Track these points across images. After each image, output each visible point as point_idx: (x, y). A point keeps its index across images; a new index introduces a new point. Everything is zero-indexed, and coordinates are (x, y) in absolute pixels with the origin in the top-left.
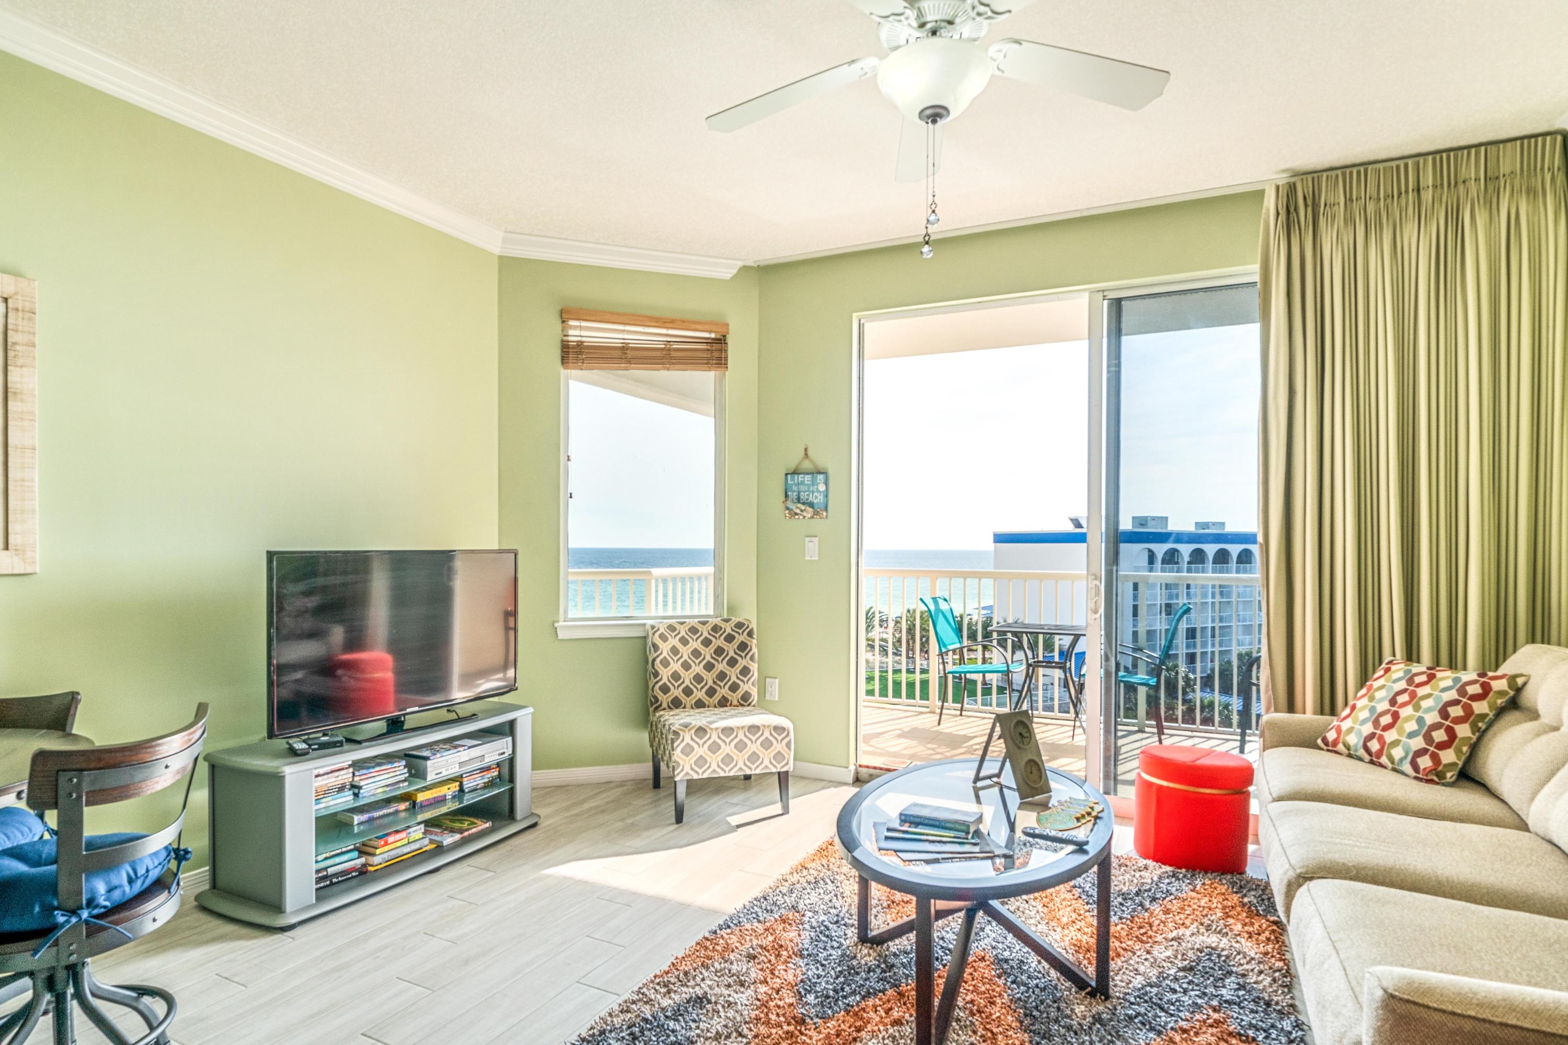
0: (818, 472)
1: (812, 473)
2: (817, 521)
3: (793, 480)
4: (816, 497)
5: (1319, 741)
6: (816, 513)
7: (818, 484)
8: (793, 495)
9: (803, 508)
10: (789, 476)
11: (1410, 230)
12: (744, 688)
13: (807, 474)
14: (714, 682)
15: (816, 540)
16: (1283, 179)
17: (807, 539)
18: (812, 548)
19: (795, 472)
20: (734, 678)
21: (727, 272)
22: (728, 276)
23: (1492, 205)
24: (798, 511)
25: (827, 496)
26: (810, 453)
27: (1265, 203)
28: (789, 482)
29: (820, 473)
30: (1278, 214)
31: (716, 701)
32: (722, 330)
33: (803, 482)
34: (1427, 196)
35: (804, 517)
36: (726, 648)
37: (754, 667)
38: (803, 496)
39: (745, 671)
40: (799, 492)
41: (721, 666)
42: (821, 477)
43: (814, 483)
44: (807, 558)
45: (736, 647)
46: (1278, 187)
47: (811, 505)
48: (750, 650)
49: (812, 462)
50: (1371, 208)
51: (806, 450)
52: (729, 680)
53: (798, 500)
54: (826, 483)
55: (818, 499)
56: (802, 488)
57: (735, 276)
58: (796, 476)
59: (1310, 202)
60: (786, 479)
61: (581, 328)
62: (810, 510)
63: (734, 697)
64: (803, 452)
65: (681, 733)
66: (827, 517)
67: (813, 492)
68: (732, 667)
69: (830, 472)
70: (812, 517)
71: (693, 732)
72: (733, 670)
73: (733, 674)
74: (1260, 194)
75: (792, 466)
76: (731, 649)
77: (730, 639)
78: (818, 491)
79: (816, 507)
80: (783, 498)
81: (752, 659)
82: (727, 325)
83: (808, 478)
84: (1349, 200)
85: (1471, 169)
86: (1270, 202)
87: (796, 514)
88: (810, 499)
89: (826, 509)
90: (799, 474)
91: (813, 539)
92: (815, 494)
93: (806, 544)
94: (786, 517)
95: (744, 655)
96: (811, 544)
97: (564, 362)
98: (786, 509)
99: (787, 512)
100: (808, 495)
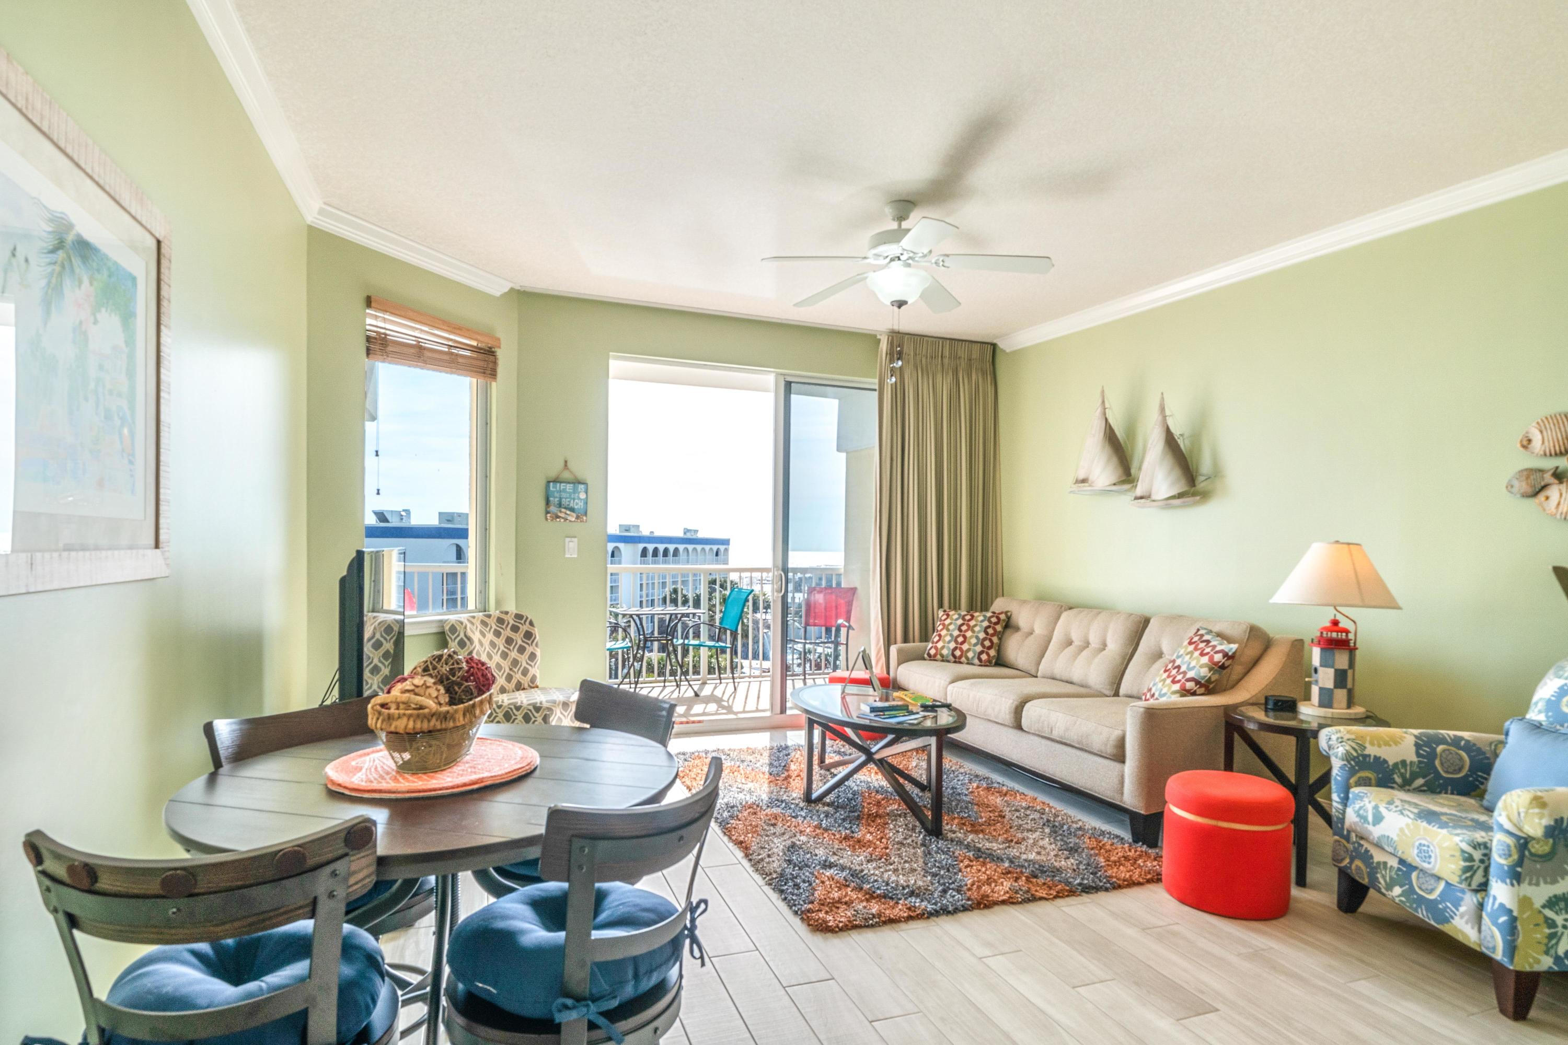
0: (577, 482)
1: (573, 483)
2: (578, 525)
3: (555, 487)
5: (926, 656)
6: (578, 517)
7: (579, 493)
8: (553, 501)
9: (567, 512)
10: (551, 484)
11: (939, 379)
12: (532, 671)
13: (569, 483)
14: (511, 669)
15: (575, 540)
16: (890, 334)
17: (567, 540)
18: (572, 548)
19: (556, 481)
20: (524, 664)
21: (498, 288)
22: (498, 294)
23: (969, 375)
24: (562, 515)
25: (586, 503)
26: (568, 464)
27: (884, 343)
28: (551, 489)
29: (580, 483)
30: (886, 349)
31: (514, 686)
32: (491, 343)
33: (564, 490)
35: (563, 520)
36: (514, 638)
37: (538, 653)
38: (565, 502)
39: (533, 656)
40: (561, 498)
41: (514, 654)
42: (581, 487)
43: (575, 491)
44: (566, 556)
45: (522, 635)
46: (888, 337)
47: (572, 510)
48: (535, 638)
49: (571, 472)
50: (924, 361)
51: (566, 462)
52: (521, 666)
53: (560, 505)
54: (586, 492)
55: (578, 505)
56: (564, 495)
57: (504, 296)
58: (558, 485)
59: (899, 348)
60: (548, 486)
62: (574, 515)
63: (525, 681)
64: (562, 464)
65: (553, 708)
66: (587, 520)
67: (574, 499)
68: (522, 654)
69: (588, 482)
70: (572, 519)
71: (561, 706)
72: (523, 656)
73: (523, 659)
74: (882, 336)
75: (553, 474)
76: (518, 638)
77: (515, 629)
78: (579, 499)
79: (577, 511)
80: (542, 503)
81: (537, 645)
82: (497, 338)
83: (569, 487)
85: (963, 353)
87: (559, 517)
88: (571, 505)
89: (586, 514)
90: (561, 482)
91: (573, 539)
92: (576, 501)
93: (567, 543)
94: (547, 519)
95: (530, 642)
96: (571, 543)
97: (369, 352)
98: (547, 512)
99: (549, 515)
100: (569, 502)
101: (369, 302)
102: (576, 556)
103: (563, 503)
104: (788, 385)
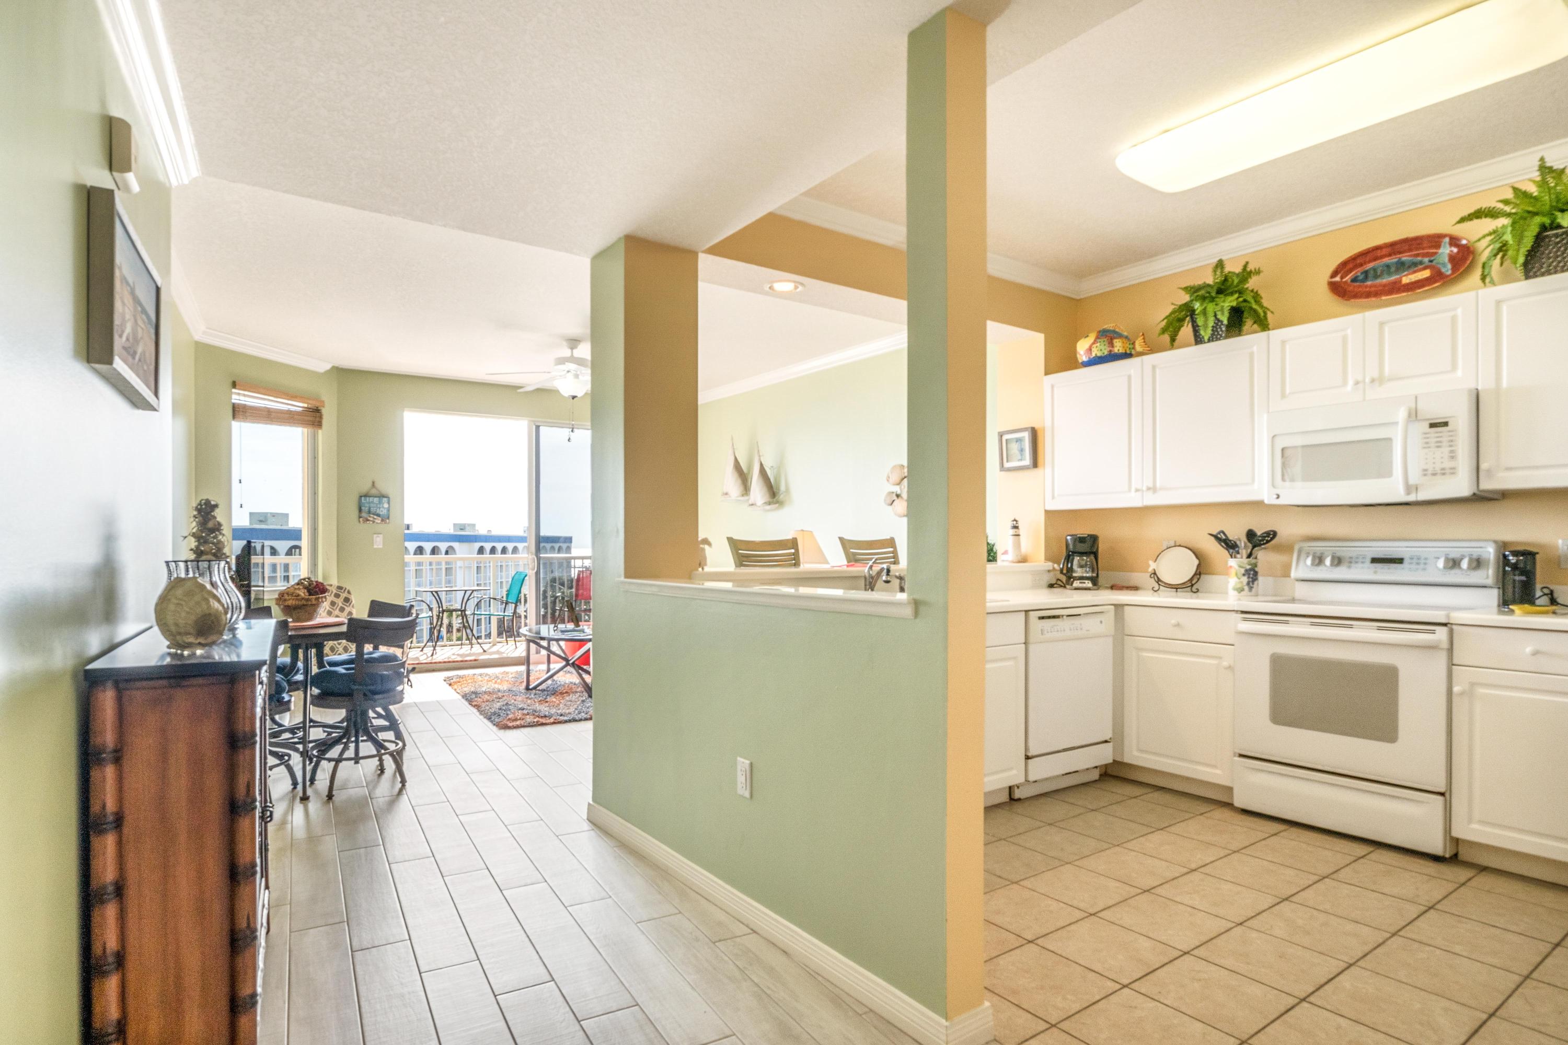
0: (382, 496)
1: (378, 497)
2: (383, 526)
3: (365, 500)
4: (382, 511)
6: (382, 520)
7: (383, 504)
8: (364, 509)
9: (372, 517)
10: (363, 498)
13: (376, 497)
15: (381, 536)
17: (375, 536)
18: (378, 542)
19: (366, 496)
21: (323, 367)
22: (323, 370)
24: (371, 519)
25: (388, 510)
26: (376, 484)
28: (363, 501)
29: (384, 497)
32: (318, 404)
33: (372, 502)
35: (373, 522)
38: (373, 510)
40: (370, 508)
42: (385, 500)
43: (380, 502)
44: (375, 547)
45: (342, 600)
47: (378, 515)
48: (352, 602)
49: (377, 489)
51: (373, 483)
53: (369, 512)
54: (389, 503)
55: (383, 512)
56: (372, 505)
57: (327, 372)
58: (368, 498)
60: (360, 499)
62: (380, 519)
64: (371, 483)
66: (389, 522)
67: (380, 508)
68: (343, 612)
69: (390, 496)
70: (379, 523)
75: (364, 491)
76: (340, 602)
77: (337, 596)
78: (383, 507)
79: (382, 516)
80: (358, 511)
81: (353, 606)
82: (321, 401)
83: (376, 500)
87: (368, 521)
88: (378, 512)
89: (388, 518)
90: (370, 497)
91: (379, 535)
92: (381, 509)
93: (375, 538)
94: (360, 522)
95: (348, 604)
96: (378, 538)
97: (234, 417)
98: (360, 517)
99: (361, 519)
100: (376, 510)
101: (234, 385)
102: (381, 547)
103: (371, 511)
104: (538, 427)
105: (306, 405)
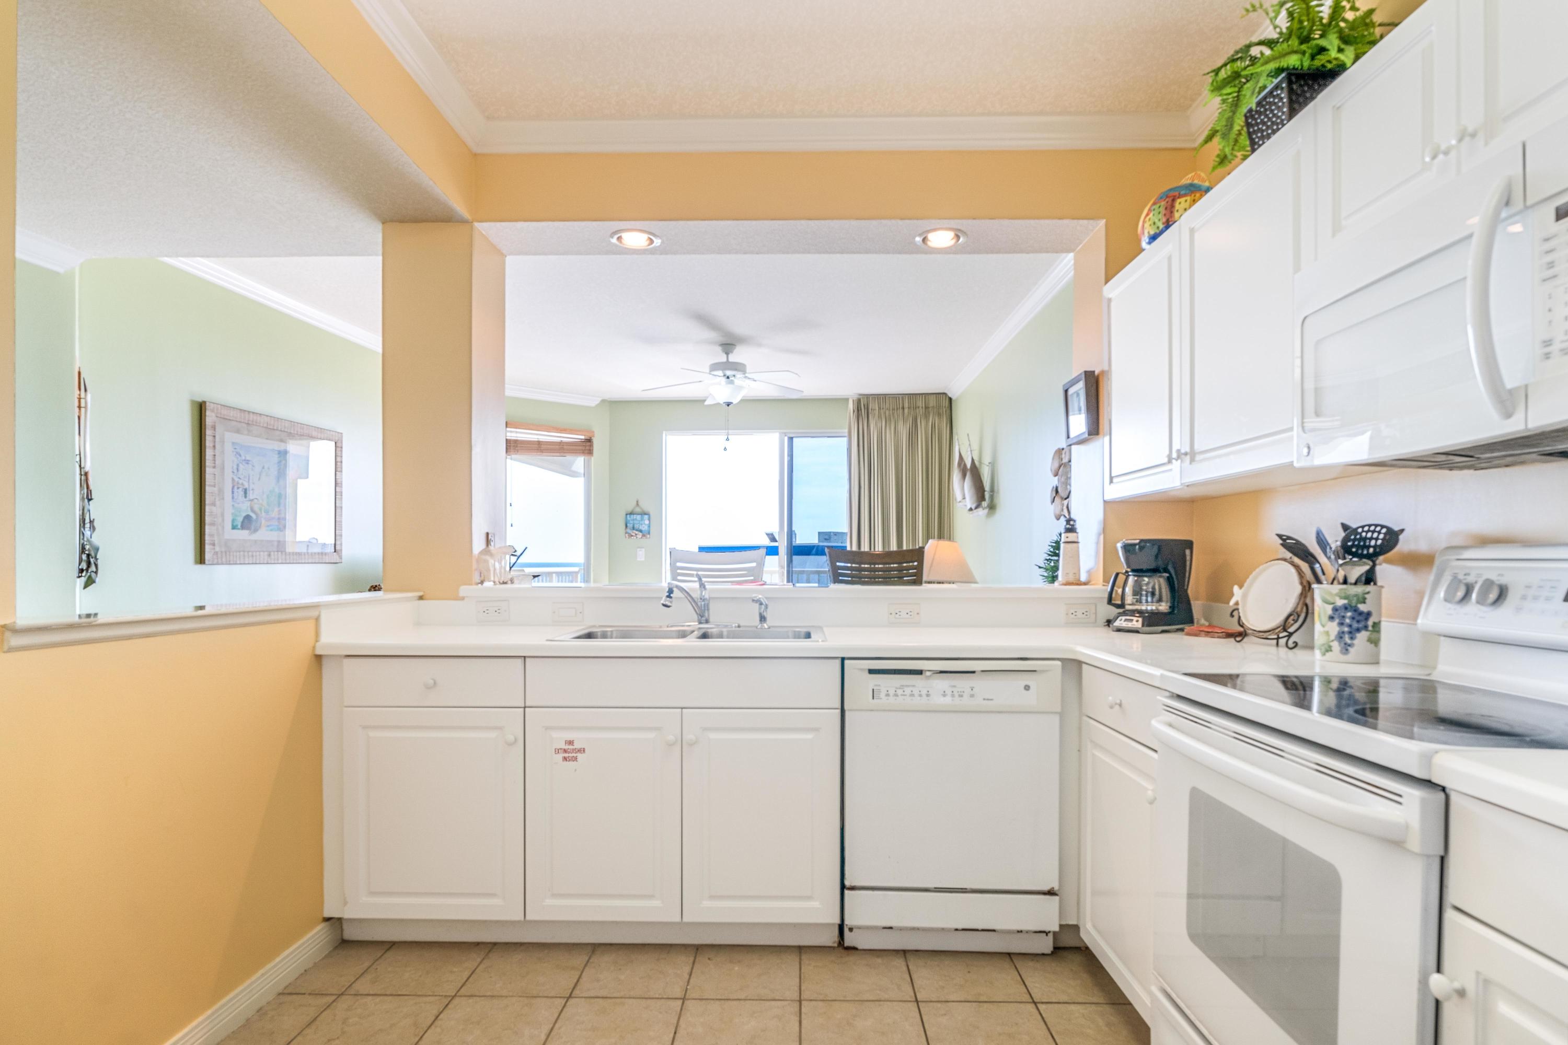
0: (644, 513)
1: (641, 514)
2: (644, 540)
3: (630, 517)
6: (644, 535)
7: (644, 520)
8: (630, 525)
9: (637, 532)
10: (628, 516)
11: (901, 423)
13: (638, 514)
15: (643, 550)
16: (856, 397)
17: (638, 549)
18: (641, 555)
19: (631, 513)
21: (594, 402)
22: (593, 404)
23: (926, 416)
24: (634, 534)
25: (649, 527)
26: (640, 504)
27: (849, 405)
28: (628, 519)
29: (645, 514)
30: (854, 411)
32: (590, 435)
33: (636, 519)
34: (906, 411)
35: (637, 537)
38: (636, 526)
40: (634, 524)
42: (646, 517)
43: (642, 519)
44: (638, 559)
46: (853, 400)
47: (641, 531)
49: (641, 508)
50: (887, 412)
51: (637, 502)
53: (633, 528)
54: (649, 520)
55: (644, 528)
56: (635, 522)
57: (597, 405)
58: (632, 516)
59: (866, 407)
60: (626, 517)
61: (517, 432)
62: (641, 534)
64: (635, 503)
66: (650, 537)
67: (642, 524)
69: (651, 513)
70: (642, 538)
74: (847, 400)
75: (630, 510)
78: (644, 524)
79: (643, 532)
80: (624, 527)
82: (593, 432)
83: (639, 517)
84: (880, 408)
85: (920, 403)
86: (851, 406)
87: (632, 536)
88: (640, 528)
89: (649, 533)
90: (633, 514)
93: (638, 552)
94: (626, 537)
96: (641, 552)
98: (626, 533)
99: (627, 535)
100: (639, 526)
102: (643, 559)
103: (635, 527)
104: (791, 439)
105: (583, 437)
